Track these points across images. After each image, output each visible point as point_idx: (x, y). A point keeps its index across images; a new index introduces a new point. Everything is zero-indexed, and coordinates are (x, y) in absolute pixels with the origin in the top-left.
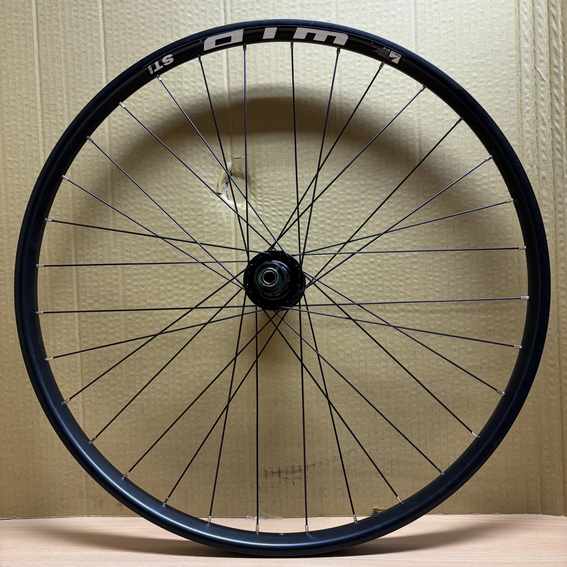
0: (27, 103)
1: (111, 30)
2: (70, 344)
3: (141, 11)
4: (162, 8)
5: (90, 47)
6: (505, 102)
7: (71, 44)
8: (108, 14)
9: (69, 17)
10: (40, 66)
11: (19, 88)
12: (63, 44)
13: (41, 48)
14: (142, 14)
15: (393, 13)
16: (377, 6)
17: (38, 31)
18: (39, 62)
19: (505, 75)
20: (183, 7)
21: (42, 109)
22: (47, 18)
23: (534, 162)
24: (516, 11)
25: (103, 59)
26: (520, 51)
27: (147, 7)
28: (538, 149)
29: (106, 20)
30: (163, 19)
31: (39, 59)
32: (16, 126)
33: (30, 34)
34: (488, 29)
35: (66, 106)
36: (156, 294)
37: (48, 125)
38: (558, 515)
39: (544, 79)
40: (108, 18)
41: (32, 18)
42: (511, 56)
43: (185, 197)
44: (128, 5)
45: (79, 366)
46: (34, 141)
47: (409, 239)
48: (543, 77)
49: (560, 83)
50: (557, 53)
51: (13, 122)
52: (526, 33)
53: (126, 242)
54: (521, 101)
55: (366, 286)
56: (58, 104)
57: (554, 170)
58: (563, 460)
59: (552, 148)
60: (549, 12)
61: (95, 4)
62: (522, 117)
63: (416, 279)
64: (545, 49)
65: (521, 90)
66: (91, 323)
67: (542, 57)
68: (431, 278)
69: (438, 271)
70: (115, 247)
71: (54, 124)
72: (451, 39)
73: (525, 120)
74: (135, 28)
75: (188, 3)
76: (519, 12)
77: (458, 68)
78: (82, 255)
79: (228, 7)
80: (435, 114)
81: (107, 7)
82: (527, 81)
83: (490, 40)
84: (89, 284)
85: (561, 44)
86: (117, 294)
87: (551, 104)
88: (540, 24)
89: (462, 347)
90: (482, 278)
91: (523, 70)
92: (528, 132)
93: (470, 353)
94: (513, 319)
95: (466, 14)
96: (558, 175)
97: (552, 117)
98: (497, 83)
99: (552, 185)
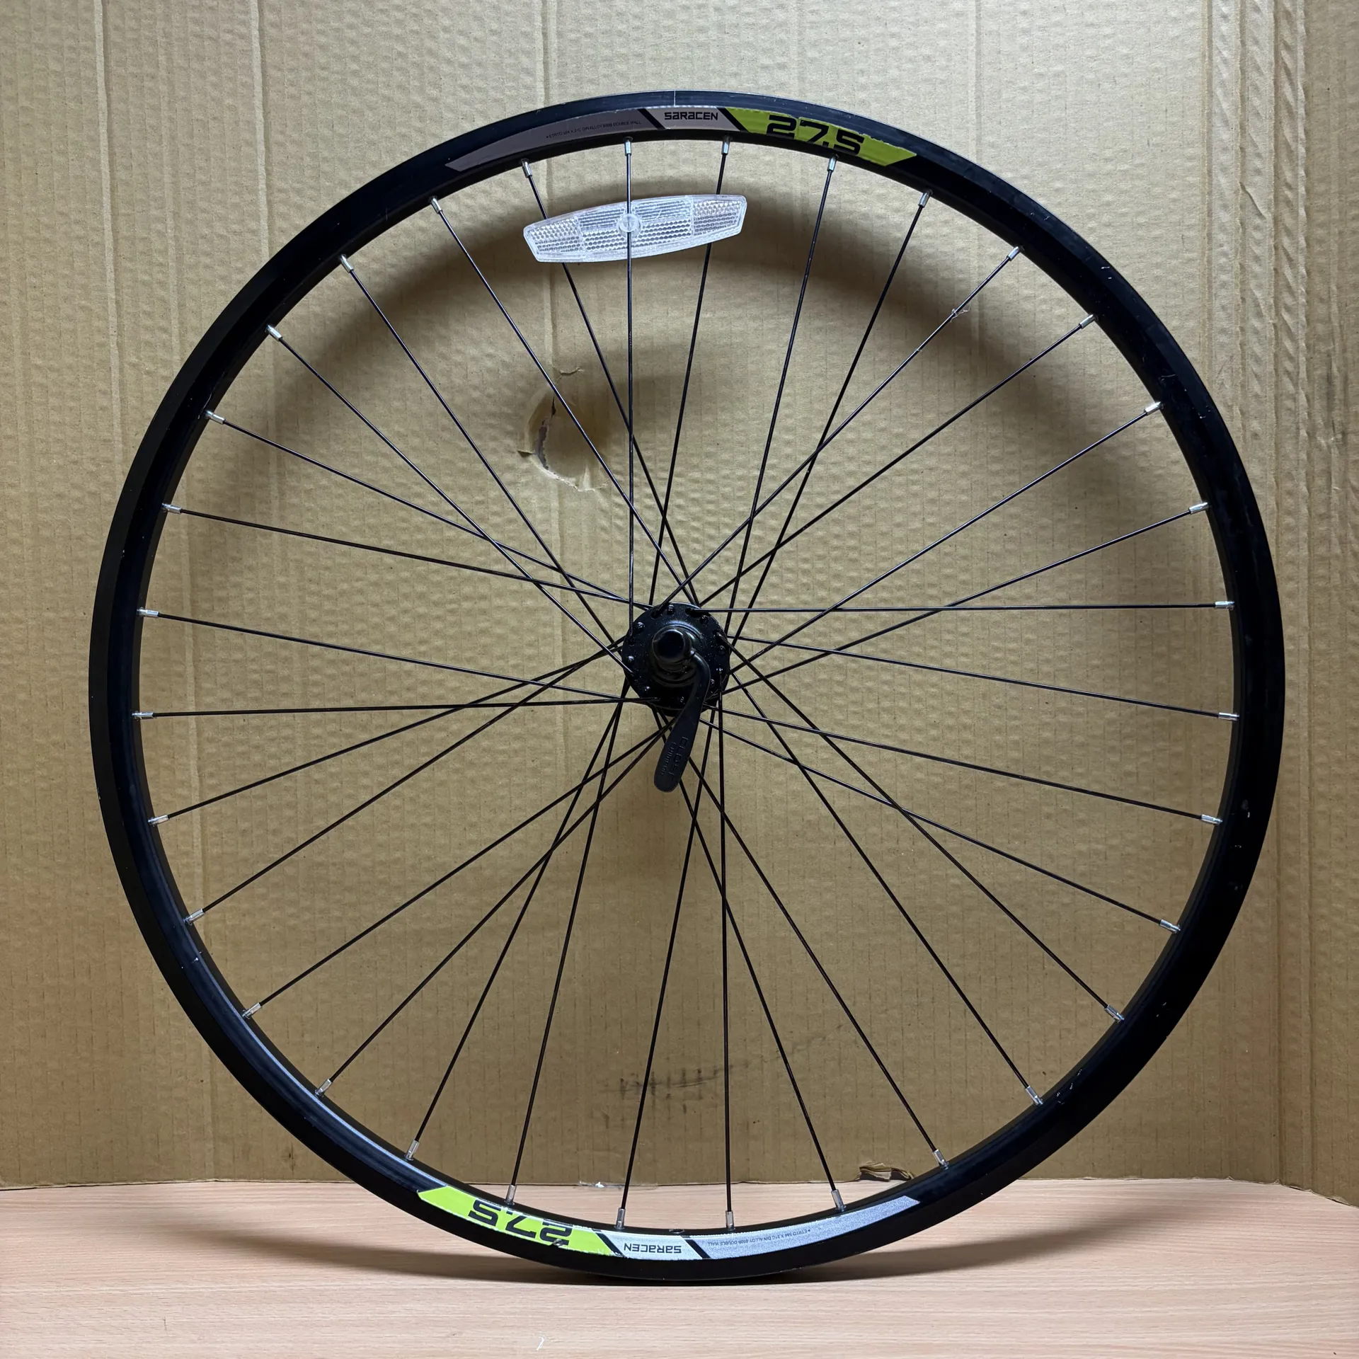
0: (82, 233)
1: (279, 70)
2: (179, 791)
3: (351, 27)
4: (399, 23)
5: (229, 107)
6: (1174, 262)
7: (185, 99)
8: (272, 32)
9: (182, 35)
10: (111, 146)
11: (63, 197)
12: (166, 99)
13: (114, 105)
14: (352, 34)
15: (927, 51)
16: (893, 35)
17: (106, 65)
18: (110, 138)
19: (1174, 200)
20: (447, 22)
21: (115, 249)
22: (130, 35)
23: (1234, 399)
24: (1204, 56)
25: (260, 136)
26: (1209, 148)
27: (364, 19)
28: (1244, 369)
29: (267, 45)
30: (401, 48)
31: (110, 131)
32: (54, 285)
33: (89, 73)
34: (1140, 94)
35: (173, 243)
36: (376, 681)
37: (129, 287)
38: (1266, 1182)
39: (1263, 212)
40: (272, 41)
41: (95, 34)
42: (1190, 159)
43: (446, 461)
44: (319, 13)
45: (197, 842)
46: (96, 323)
47: (953, 567)
48: (1260, 208)
49: (1297, 223)
50: (1291, 154)
51: (49, 278)
52: (1225, 106)
53: (310, 561)
54: (1209, 262)
55: (855, 671)
56: (154, 237)
57: (1277, 418)
58: (1280, 1061)
59: (1276, 370)
60: (1277, 62)
61: (242, 8)
62: (1210, 297)
63: (966, 655)
64: (1265, 144)
65: (1209, 236)
66: (227, 745)
67: (1258, 163)
68: (998, 655)
69: (1015, 640)
70: (285, 571)
71: (144, 283)
72: (1057, 114)
73: (1217, 304)
74: (336, 67)
75: (460, 14)
76: (1210, 58)
77: (1072, 182)
78: (207, 589)
79: (553, 26)
80: (1017, 285)
81: (270, 17)
82: (1224, 217)
83: (1145, 119)
84: (222, 655)
85: (1302, 135)
86: (287, 679)
87: (1275, 269)
88: (1257, 88)
89: (1065, 810)
90: (1113, 655)
91: (1215, 192)
92: (1223, 331)
93: (1082, 823)
94: (1180, 749)
95: (1091, 58)
96: (1287, 430)
97: (1276, 299)
98: (1157, 218)
99: (1273, 452)
